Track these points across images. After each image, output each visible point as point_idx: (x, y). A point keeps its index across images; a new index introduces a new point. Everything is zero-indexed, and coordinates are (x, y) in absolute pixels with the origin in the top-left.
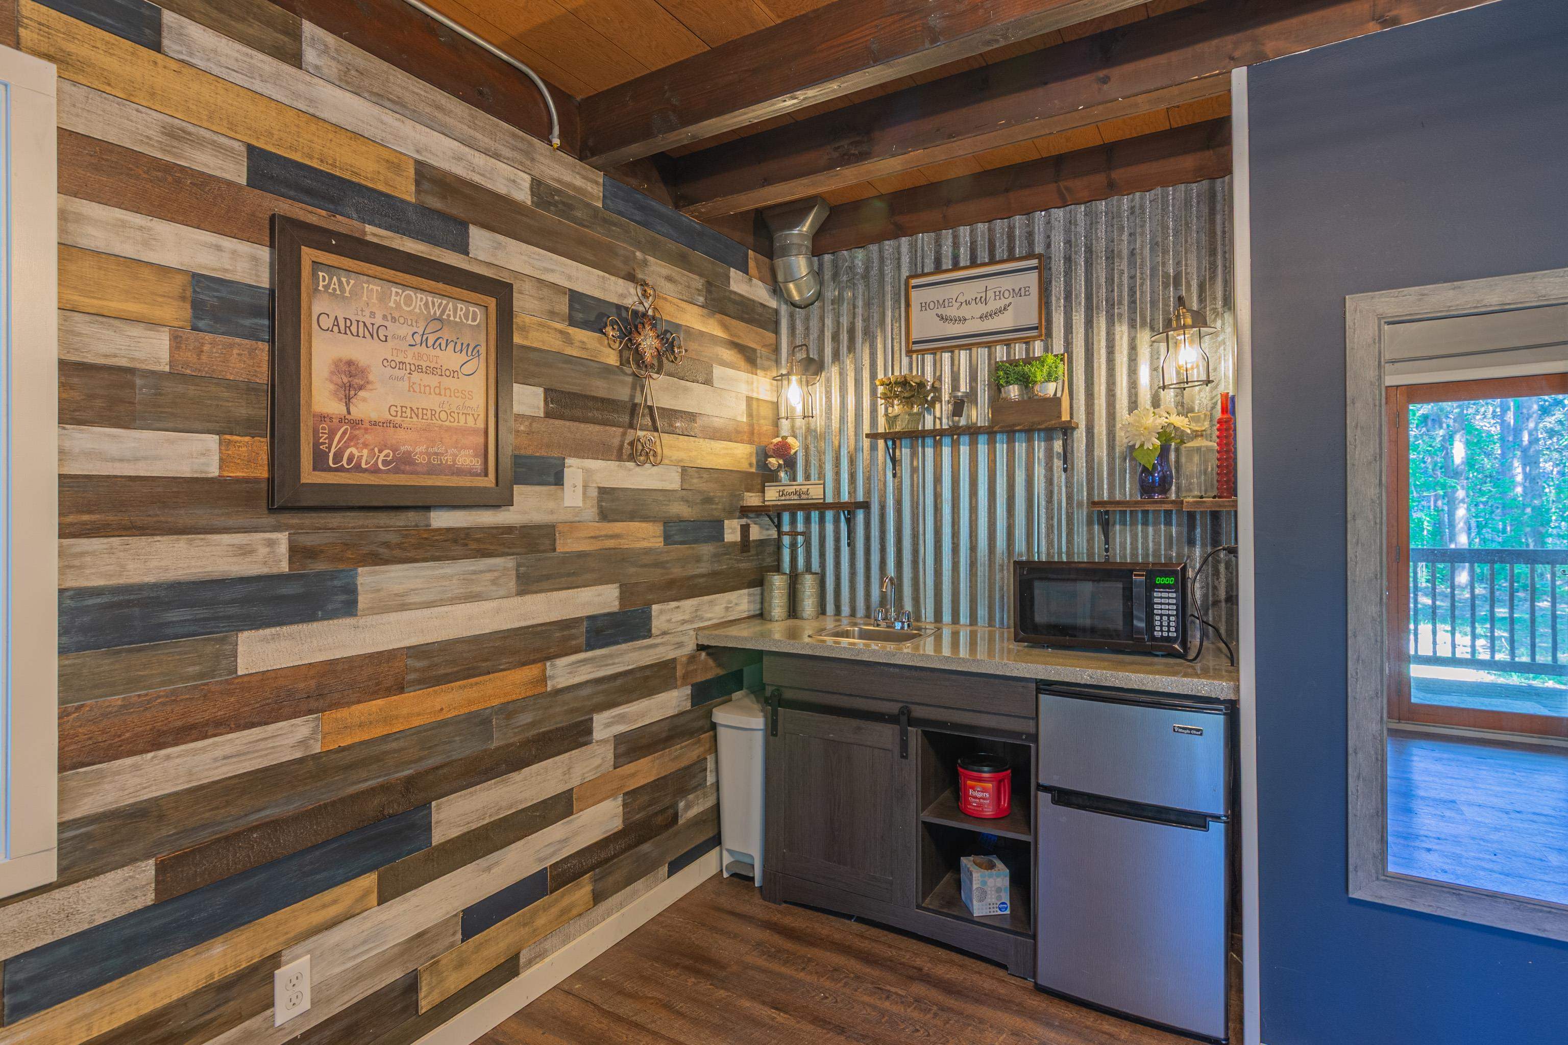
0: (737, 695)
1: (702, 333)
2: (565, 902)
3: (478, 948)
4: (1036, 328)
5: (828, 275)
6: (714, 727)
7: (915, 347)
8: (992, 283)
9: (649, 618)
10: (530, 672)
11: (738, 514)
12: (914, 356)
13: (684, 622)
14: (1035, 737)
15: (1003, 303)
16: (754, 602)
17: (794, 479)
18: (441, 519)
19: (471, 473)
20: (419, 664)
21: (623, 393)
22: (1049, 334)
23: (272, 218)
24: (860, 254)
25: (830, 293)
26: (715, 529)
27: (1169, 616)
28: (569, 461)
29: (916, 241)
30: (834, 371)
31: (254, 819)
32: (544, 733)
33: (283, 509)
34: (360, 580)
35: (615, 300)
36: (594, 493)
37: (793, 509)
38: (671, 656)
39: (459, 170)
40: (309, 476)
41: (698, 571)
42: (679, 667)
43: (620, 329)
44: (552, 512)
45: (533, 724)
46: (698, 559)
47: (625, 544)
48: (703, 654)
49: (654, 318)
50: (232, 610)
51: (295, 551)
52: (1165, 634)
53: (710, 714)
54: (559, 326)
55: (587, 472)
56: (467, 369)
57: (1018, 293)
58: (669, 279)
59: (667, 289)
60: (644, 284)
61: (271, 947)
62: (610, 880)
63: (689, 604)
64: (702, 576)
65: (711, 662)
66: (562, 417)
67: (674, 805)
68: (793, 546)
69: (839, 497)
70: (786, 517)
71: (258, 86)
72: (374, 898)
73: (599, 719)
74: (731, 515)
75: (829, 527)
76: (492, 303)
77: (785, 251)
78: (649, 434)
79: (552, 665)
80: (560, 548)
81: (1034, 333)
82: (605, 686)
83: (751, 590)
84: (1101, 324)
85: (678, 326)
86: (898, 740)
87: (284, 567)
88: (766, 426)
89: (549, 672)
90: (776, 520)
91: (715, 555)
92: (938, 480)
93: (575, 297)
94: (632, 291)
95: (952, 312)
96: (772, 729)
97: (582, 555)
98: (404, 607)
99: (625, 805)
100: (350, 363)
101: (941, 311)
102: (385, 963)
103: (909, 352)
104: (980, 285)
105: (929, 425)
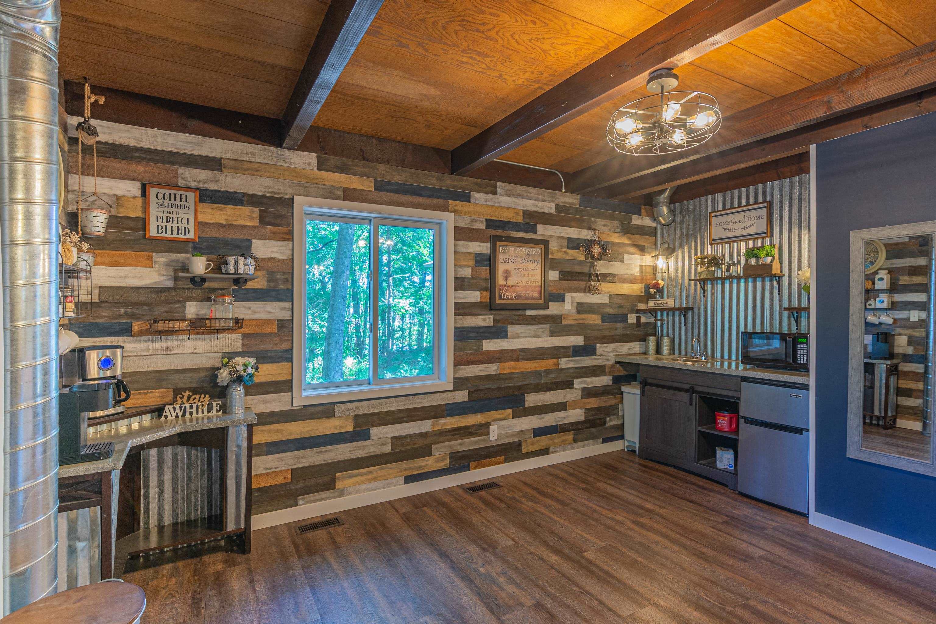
0: (633, 383)
1: (619, 243)
2: (564, 438)
3: (537, 441)
4: (765, 233)
5: (677, 212)
6: (622, 393)
7: (714, 242)
8: (747, 214)
9: (595, 349)
10: (553, 361)
11: (635, 312)
12: (713, 246)
13: (610, 352)
14: (739, 399)
15: (751, 222)
16: (643, 347)
17: (662, 298)
18: (529, 313)
19: (537, 299)
20: (523, 354)
21: (586, 270)
22: (772, 235)
23: (491, 236)
24: (691, 202)
25: (678, 219)
26: (624, 318)
27: (804, 355)
28: (567, 294)
29: (715, 196)
30: (680, 252)
31: (486, 387)
32: (558, 382)
33: (493, 309)
34: (508, 329)
35: (584, 238)
36: (575, 305)
37: (662, 310)
38: (604, 363)
39: (534, 209)
40: (498, 301)
41: (617, 333)
42: (607, 368)
43: (585, 248)
44: (561, 311)
45: (554, 378)
46: (616, 329)
47: (586, 322)
48: (618, 365)
49: (598, 241)
50: (482, 334)
51: (495, 321)
52: (802, 362)
53: (620, 388)
54: (564, 250)
55: (573, 298)
56: (536, 268)
57: (758, 218)
58: (605, 225)
59: (604, 229)
60: (595, 229)
61: (489, 420)
62: (580, 436)
63: (612, 346)
64: (618, 335)
65: (621, 369)
66: (564, 280)
67: (605, 418)
68: (662, 325)
69: (681, 305)
70: (659, 314)
71: (488, 203)
72: (511, 416)
73: (576, 381)
74: (631, 312)
75: (677, 318)
76: (543, 247)
77: (657, 205)
78: (596, 283)
79: (561, 361)
80: (563, 322)
81: (765, 235)
82: (578, 370)
83: (641, 343)
84: (796, 230)
85: (609, 242)
86: (689, 398)
87: (492, 324)
88: (649, 276)
89: (559, 362)
90: (654, 315)
91: (623, 328)
92: (723, 298)
93: (569, 240)
94: (590, 233)
95: (729, 227)
96: (643, 394)
97: (570, 325)
98: (519, 337)
99: (585, 413)
100: (507, 270)
101: (724, 226)
102: (513, 435)
103: (711, 244)
104: (741, 215)
105: (719, 275)
